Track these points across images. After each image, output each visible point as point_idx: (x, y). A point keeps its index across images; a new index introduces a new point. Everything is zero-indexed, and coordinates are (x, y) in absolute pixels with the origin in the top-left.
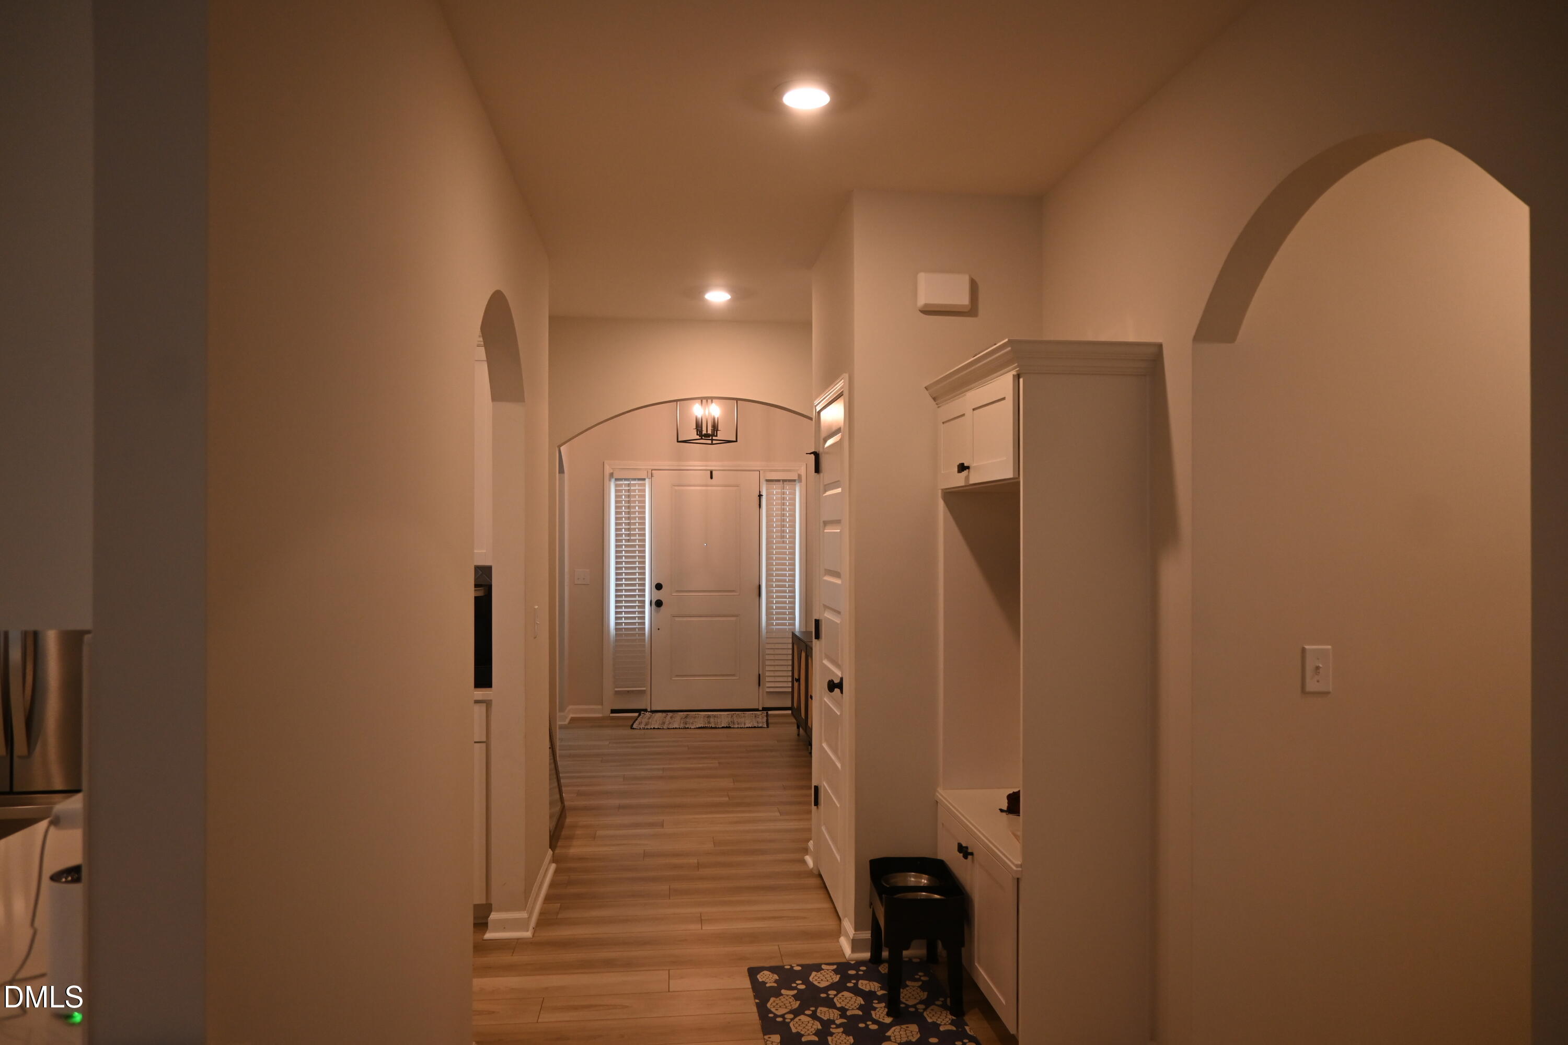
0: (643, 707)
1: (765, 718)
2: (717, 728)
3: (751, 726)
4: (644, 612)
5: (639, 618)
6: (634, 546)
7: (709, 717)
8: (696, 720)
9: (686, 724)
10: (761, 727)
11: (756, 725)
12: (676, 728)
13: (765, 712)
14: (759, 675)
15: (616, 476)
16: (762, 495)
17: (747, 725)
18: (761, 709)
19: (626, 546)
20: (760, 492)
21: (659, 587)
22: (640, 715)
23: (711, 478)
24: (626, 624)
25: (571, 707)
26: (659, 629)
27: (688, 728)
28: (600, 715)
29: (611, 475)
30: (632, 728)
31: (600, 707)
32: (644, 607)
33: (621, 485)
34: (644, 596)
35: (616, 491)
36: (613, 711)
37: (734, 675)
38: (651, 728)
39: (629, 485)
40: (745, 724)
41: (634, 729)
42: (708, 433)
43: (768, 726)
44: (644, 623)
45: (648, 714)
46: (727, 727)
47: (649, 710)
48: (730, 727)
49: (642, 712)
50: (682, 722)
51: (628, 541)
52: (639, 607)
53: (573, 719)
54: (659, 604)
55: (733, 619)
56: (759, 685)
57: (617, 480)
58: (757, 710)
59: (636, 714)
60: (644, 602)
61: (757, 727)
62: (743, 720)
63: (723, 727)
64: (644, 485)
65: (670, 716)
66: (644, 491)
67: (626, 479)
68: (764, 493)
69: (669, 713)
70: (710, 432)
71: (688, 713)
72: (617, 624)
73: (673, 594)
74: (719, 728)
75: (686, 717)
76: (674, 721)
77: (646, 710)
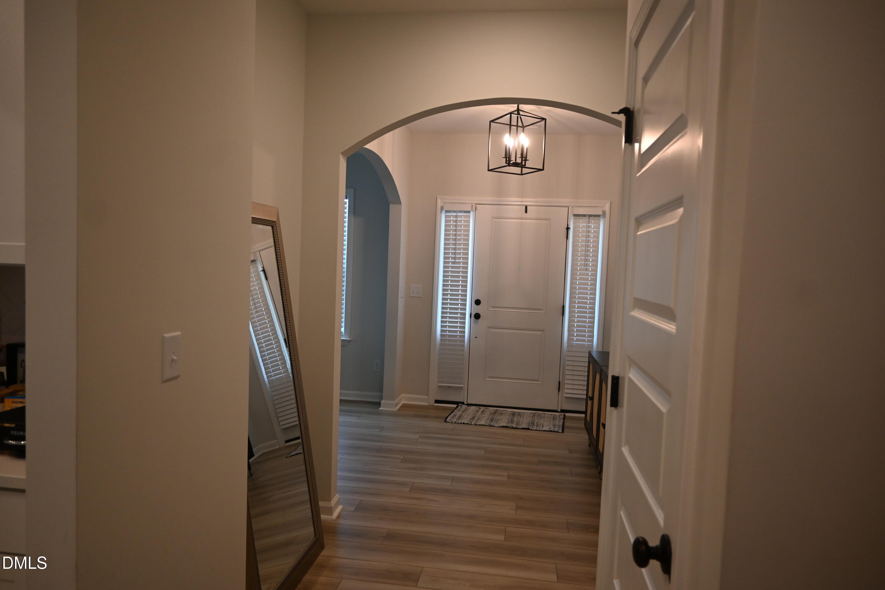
0: (461, 400)
1: (562, 421)
2: (517, 428)
3: (547, 430)
4: (464, 323)
5: (460, 327)
6: (459, 267)
7: (514, 414)
8: (501, 417)
9: (492, 420)
10: (557, 432)
11: (552, 429)
12: (482, 425)
13: (563, 414)
14: (559, 382)
15: (446, 208)
16: (570, 228)
17: (544, 429)
18: (559, 410)
19: (452, 267)
20: (568, 225)
21: (478, 302)
22: (457, 407)
23: (526, 212)
24: (450, 331)
25: (403, 395)
26: (476, 337)
27: (492, 426)
28: (426, 404)
29: (442, 208)
30: (446, 421)
31: (426, 397)
32: (464, 318)
33: (450, 216)
34: (465, 309)
35: (446, 221)
36: (437, 401)
37: (537, 380)
38: (461, 423)
39: (456, 216)
40: (543, 426)
41: (447, 422)
42: (517, 161)
43: (563, 432)
44: (464, 332)
45: (464, 407)
46: (526, 429)
47: (466, 403)
48: (529, 429)
49: (460, 405)
50: (490, 417)
51: (454, 263)
52: (461, 318)
53: (404, 406)
54: (477, 316)
55: (540, 333)
56: (559, 391)
57: (446, 212)
58: (556, 411)
59: (455, 406)
60: (465, 314)
61: (553, 432)
62: (542, 421)
63: (523, 429)
64: (469, 217)
65: (482, 410)
66: (469, 221)
67: (454, 212)
68: (571, 226)
69: (481, 407)
70: (519, 160)
71: (497, 408)
72: (442, 331)
73: (490, 309)
74: (519, 428)
75: (495, 413)
76: (483, 417)
77: (463, 403)
